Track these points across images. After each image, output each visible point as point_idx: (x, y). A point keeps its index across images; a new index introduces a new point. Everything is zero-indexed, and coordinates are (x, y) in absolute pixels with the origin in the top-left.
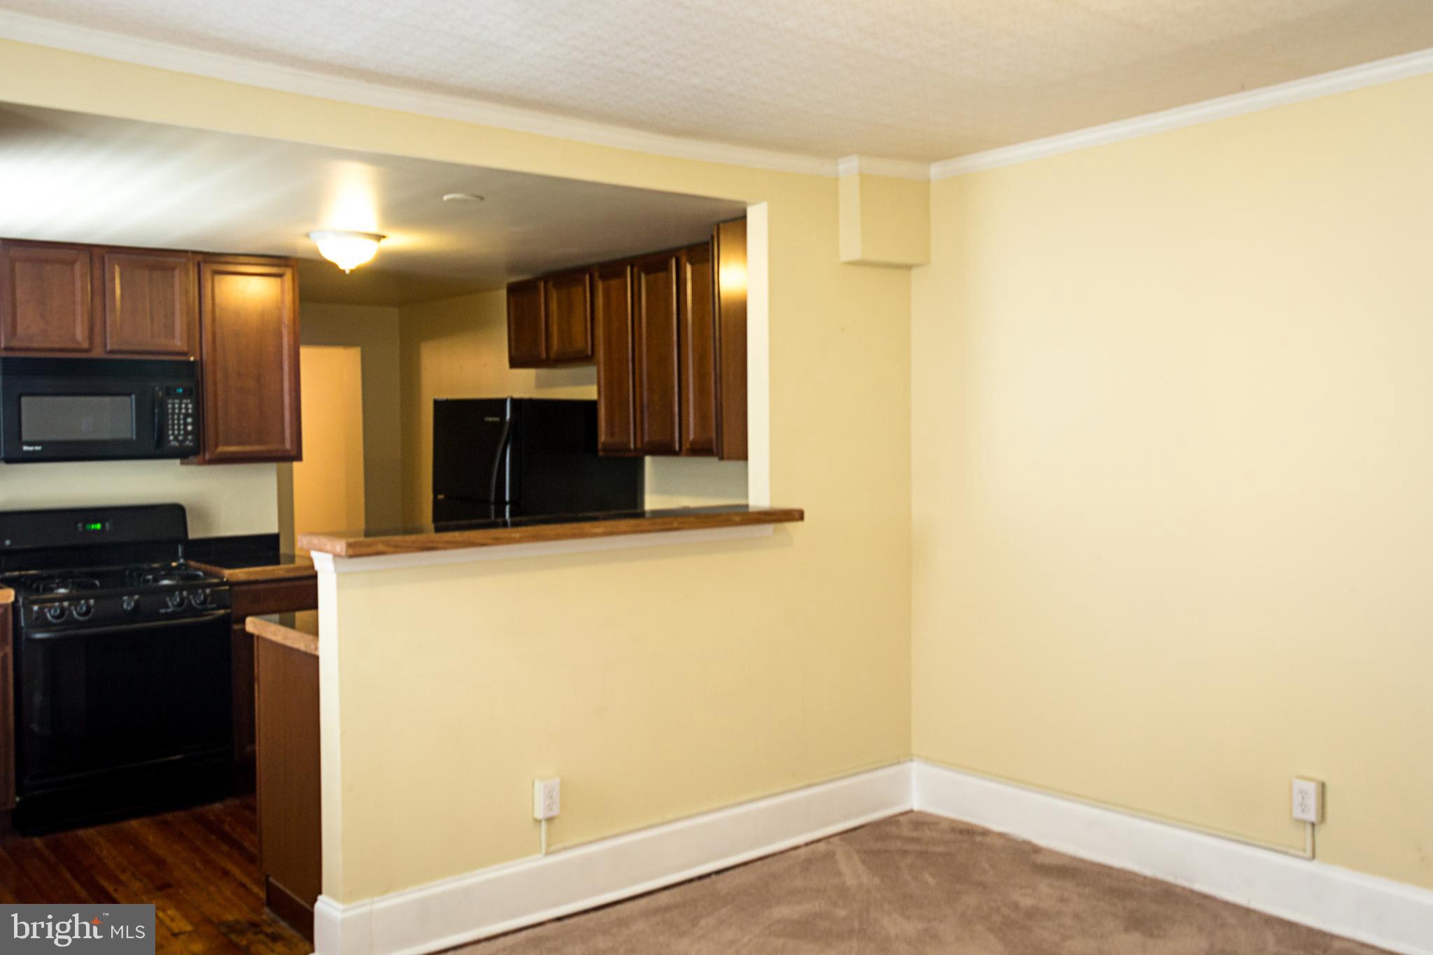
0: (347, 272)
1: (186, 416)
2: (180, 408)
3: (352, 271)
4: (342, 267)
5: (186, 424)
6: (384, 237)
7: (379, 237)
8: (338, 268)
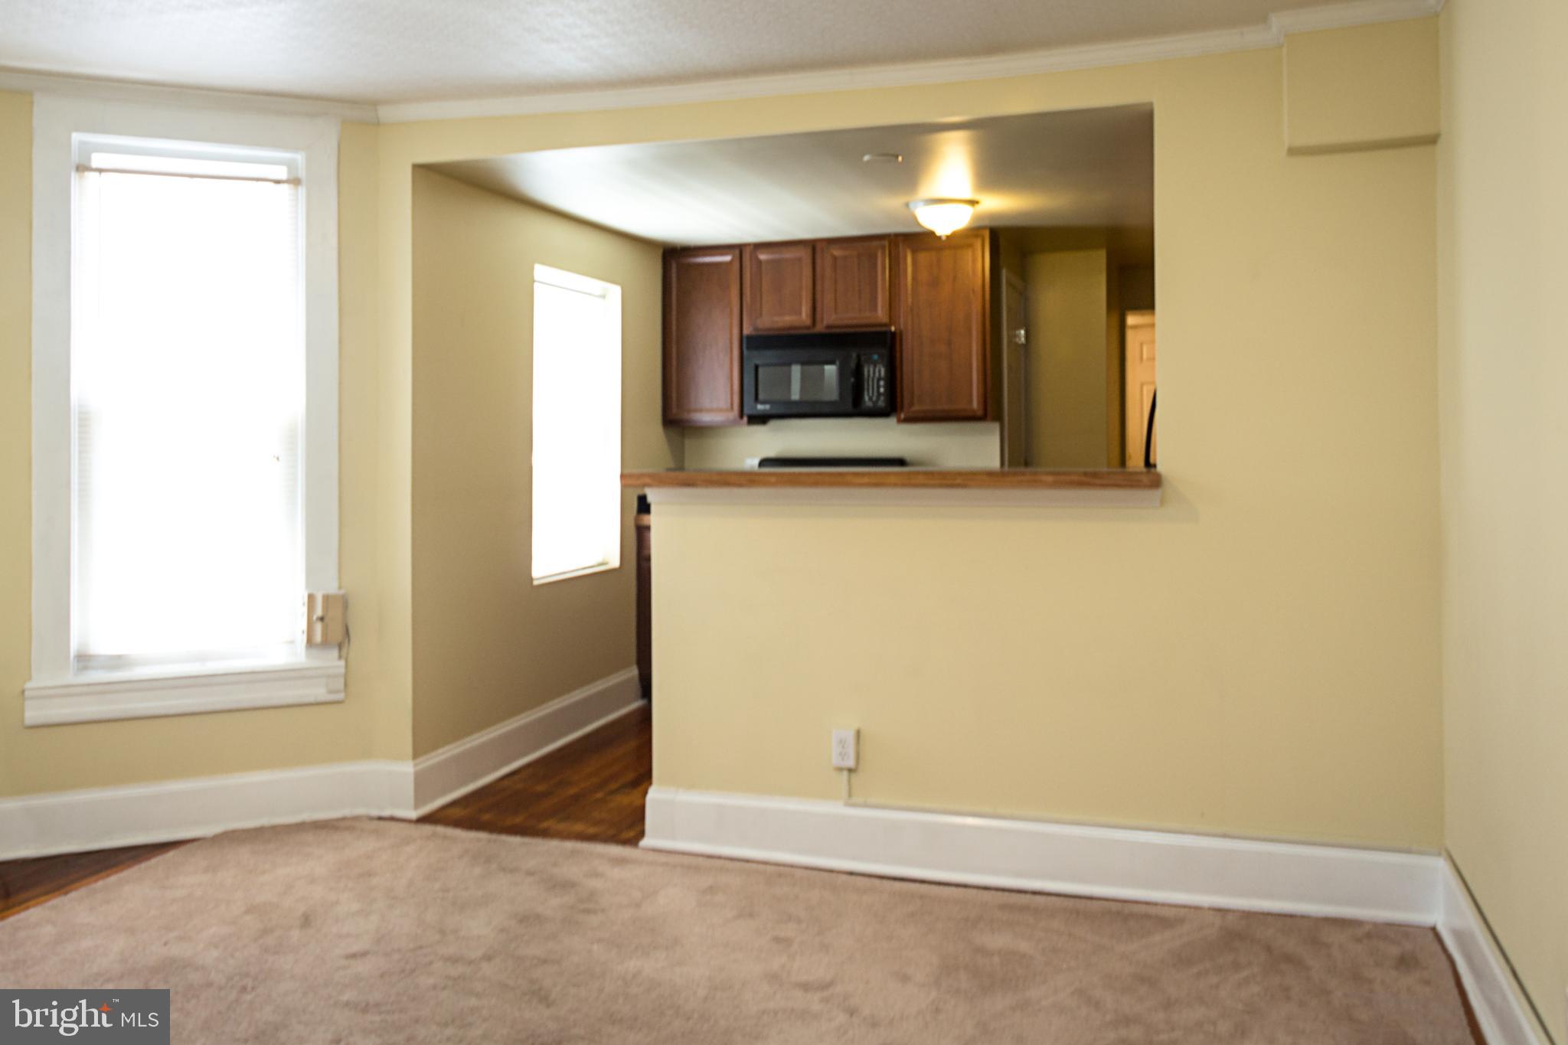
0: (944, 238)
1: (879, 379)
2: (874, 373)
3: (948, 237)
4: (938, 233)
5: (879, 387)
6: (977, 202)
7: (973, 203)
8: (936, 235)
